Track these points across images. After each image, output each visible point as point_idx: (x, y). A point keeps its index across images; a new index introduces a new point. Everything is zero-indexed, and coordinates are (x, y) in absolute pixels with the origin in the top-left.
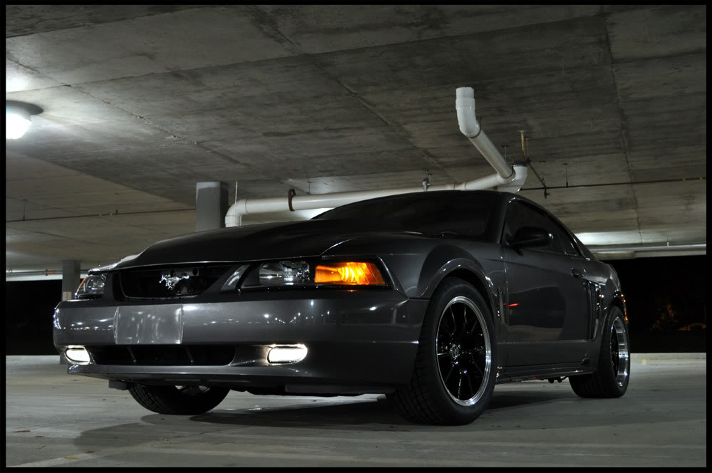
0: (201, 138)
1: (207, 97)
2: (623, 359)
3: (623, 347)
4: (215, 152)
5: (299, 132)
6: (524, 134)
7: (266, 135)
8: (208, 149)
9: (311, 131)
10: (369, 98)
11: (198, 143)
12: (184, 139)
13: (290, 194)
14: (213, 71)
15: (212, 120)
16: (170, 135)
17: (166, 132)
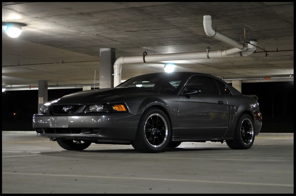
0: (97, 33)
1: (96, 20)
4: (105, 38)
5: (140, 31)
7: (126, 31)
8: (102, 37)
9: (146, 30)
10: (166, 19)
11: (97, 35)
12: (90, 33)
13: (144, 54)
14: (97, 13)
15: (100, 27)
16: (83, 32)
17: (81, 31)
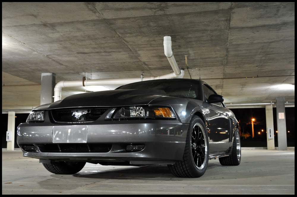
0: (49, 54)
1: (56, 35)
2: (239, 150)
3: (238, 145)
4: (54, 60)
5: (92, 52)
6: (187, 57)
7: (78, 53)
8: (51, 59)
9: (98, 52)
10: (127, 39)
11: (47, 56)
12: (41, 54)
13: (83, 79)
15: (56, 46)
16: (35, 51)
17: (34, 50)
